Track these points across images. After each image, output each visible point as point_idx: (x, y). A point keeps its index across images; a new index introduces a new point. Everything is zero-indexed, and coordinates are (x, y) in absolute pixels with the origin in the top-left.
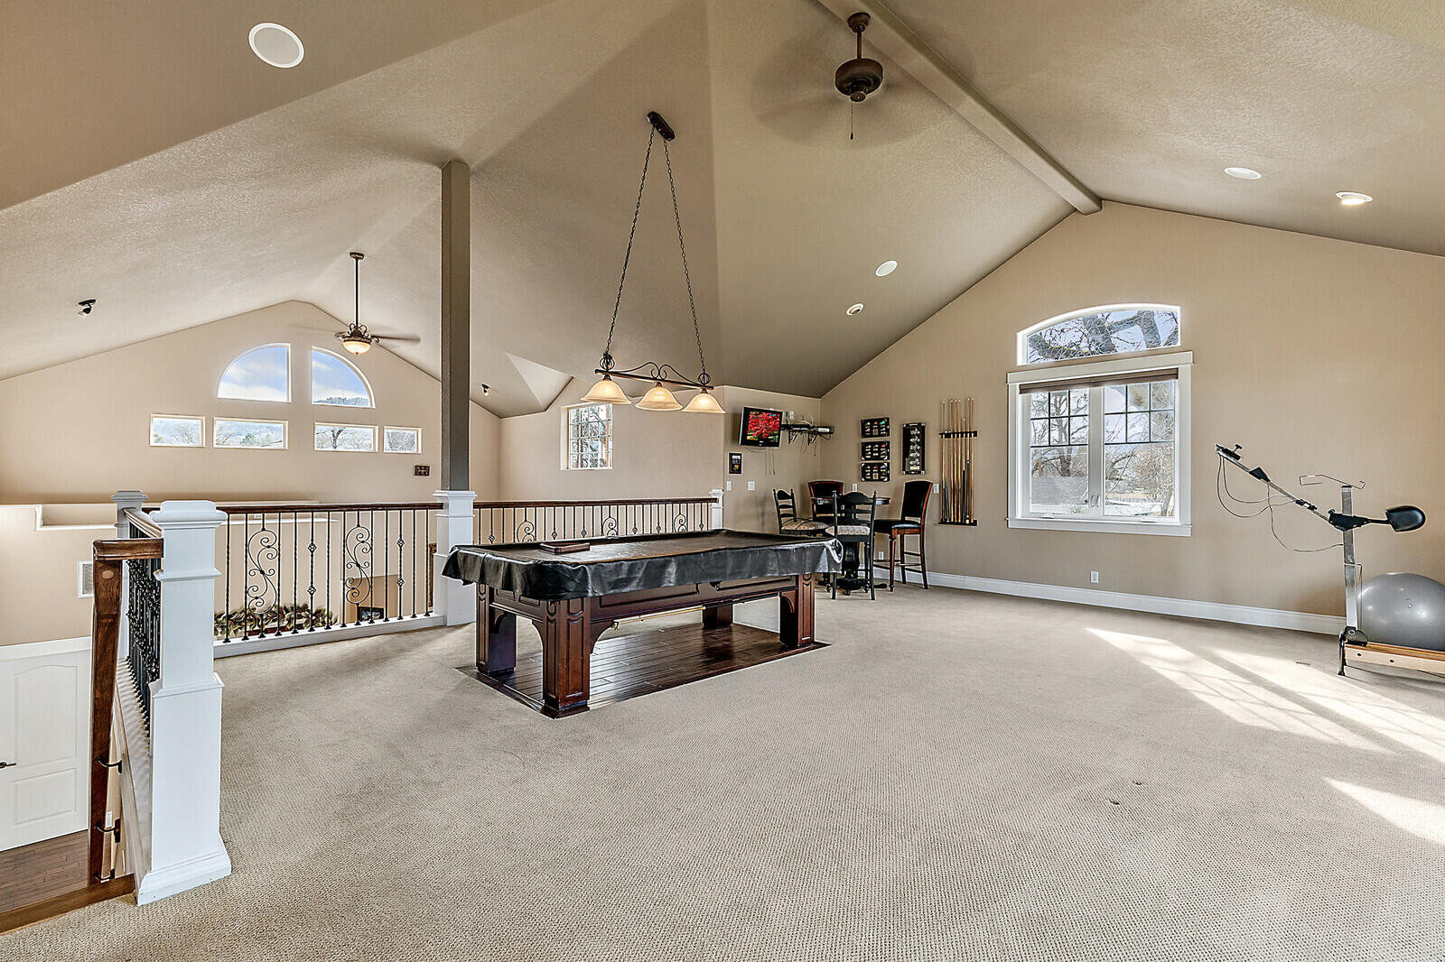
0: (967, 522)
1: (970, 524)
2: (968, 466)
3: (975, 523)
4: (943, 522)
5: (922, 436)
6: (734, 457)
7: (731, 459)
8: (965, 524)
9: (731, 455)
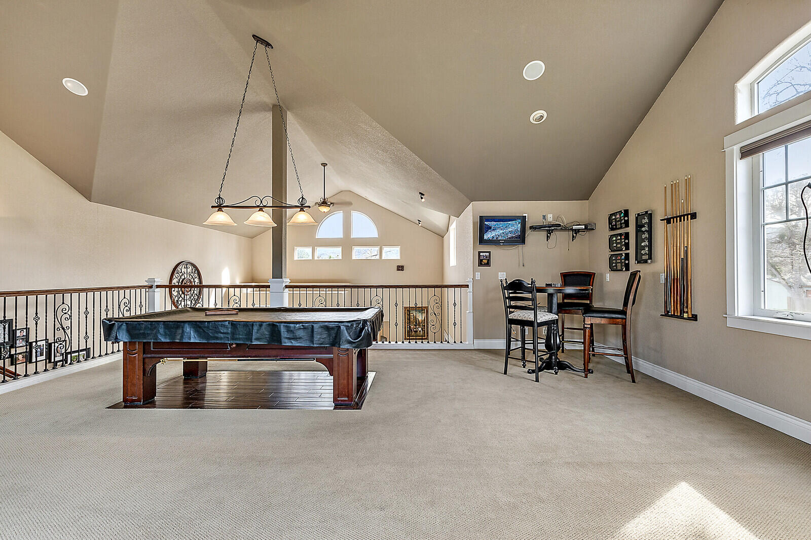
0: (685, 315)
1: (689, 319)
2: (686, 252)
3: (694, 318)
4: (667, 314)
5: (650, 224)
6: (481, 254)
7: (479, 256)
8: (683, 318)
9: (479, 253)
